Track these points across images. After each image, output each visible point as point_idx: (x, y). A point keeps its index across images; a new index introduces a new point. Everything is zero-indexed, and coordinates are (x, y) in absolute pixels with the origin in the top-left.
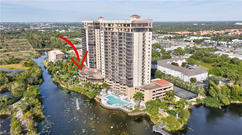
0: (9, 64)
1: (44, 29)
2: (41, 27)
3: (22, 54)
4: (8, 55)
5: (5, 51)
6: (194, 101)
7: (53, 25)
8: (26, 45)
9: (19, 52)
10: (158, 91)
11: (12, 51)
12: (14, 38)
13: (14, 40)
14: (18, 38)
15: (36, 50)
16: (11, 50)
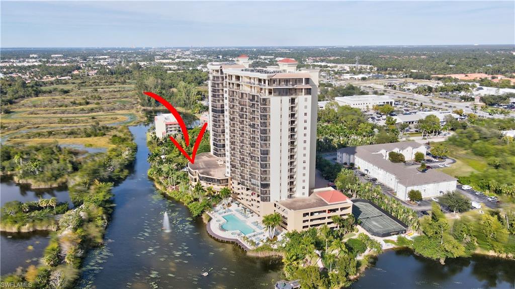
0: (89, 136)
1: (178, 64)
2: (173, 59)
3: (118, 116)
4: (93, 118)
5: (92, 110)
6: (392, 242)
7: (199, 53)
8: (131, 98)
9: (114, 114)
10: (318, 214)
11: (103, 111)
12: (118, 82)
13: (117, 86)
14: (124, 83)
15: (144, 110)
16: (102, 109)
